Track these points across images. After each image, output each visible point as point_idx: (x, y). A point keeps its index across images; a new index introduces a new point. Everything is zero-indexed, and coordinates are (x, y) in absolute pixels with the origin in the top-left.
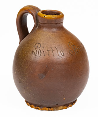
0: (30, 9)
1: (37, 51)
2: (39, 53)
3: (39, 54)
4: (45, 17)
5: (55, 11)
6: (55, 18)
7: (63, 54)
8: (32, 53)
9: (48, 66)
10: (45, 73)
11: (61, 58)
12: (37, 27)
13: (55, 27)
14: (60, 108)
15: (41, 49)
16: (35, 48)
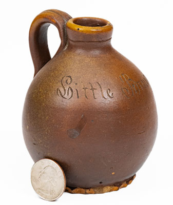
0: (53, 15)
1: (65, 90)
3: (68, 94)
4: (80, 29)
5: (97, 20)
6: (98, 32)
7: (110, 95)
8: (57, 92)
9: (84, 116)
10: (80, 127)
11: (107, 102)
12: (66, 48)
13: (97, 48)
14: (105, 189)
15: (72, 85)
16: (62, 85)
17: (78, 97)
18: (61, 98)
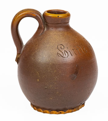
1: (62, 53)
2: (65, 53)
3: (65, 55)
4: (59, 16)
8: (58, 55)
9: (78, 65)
15: (66, 49)
16: (59, 50)
17: (72, 55)
18: (62, 57)
